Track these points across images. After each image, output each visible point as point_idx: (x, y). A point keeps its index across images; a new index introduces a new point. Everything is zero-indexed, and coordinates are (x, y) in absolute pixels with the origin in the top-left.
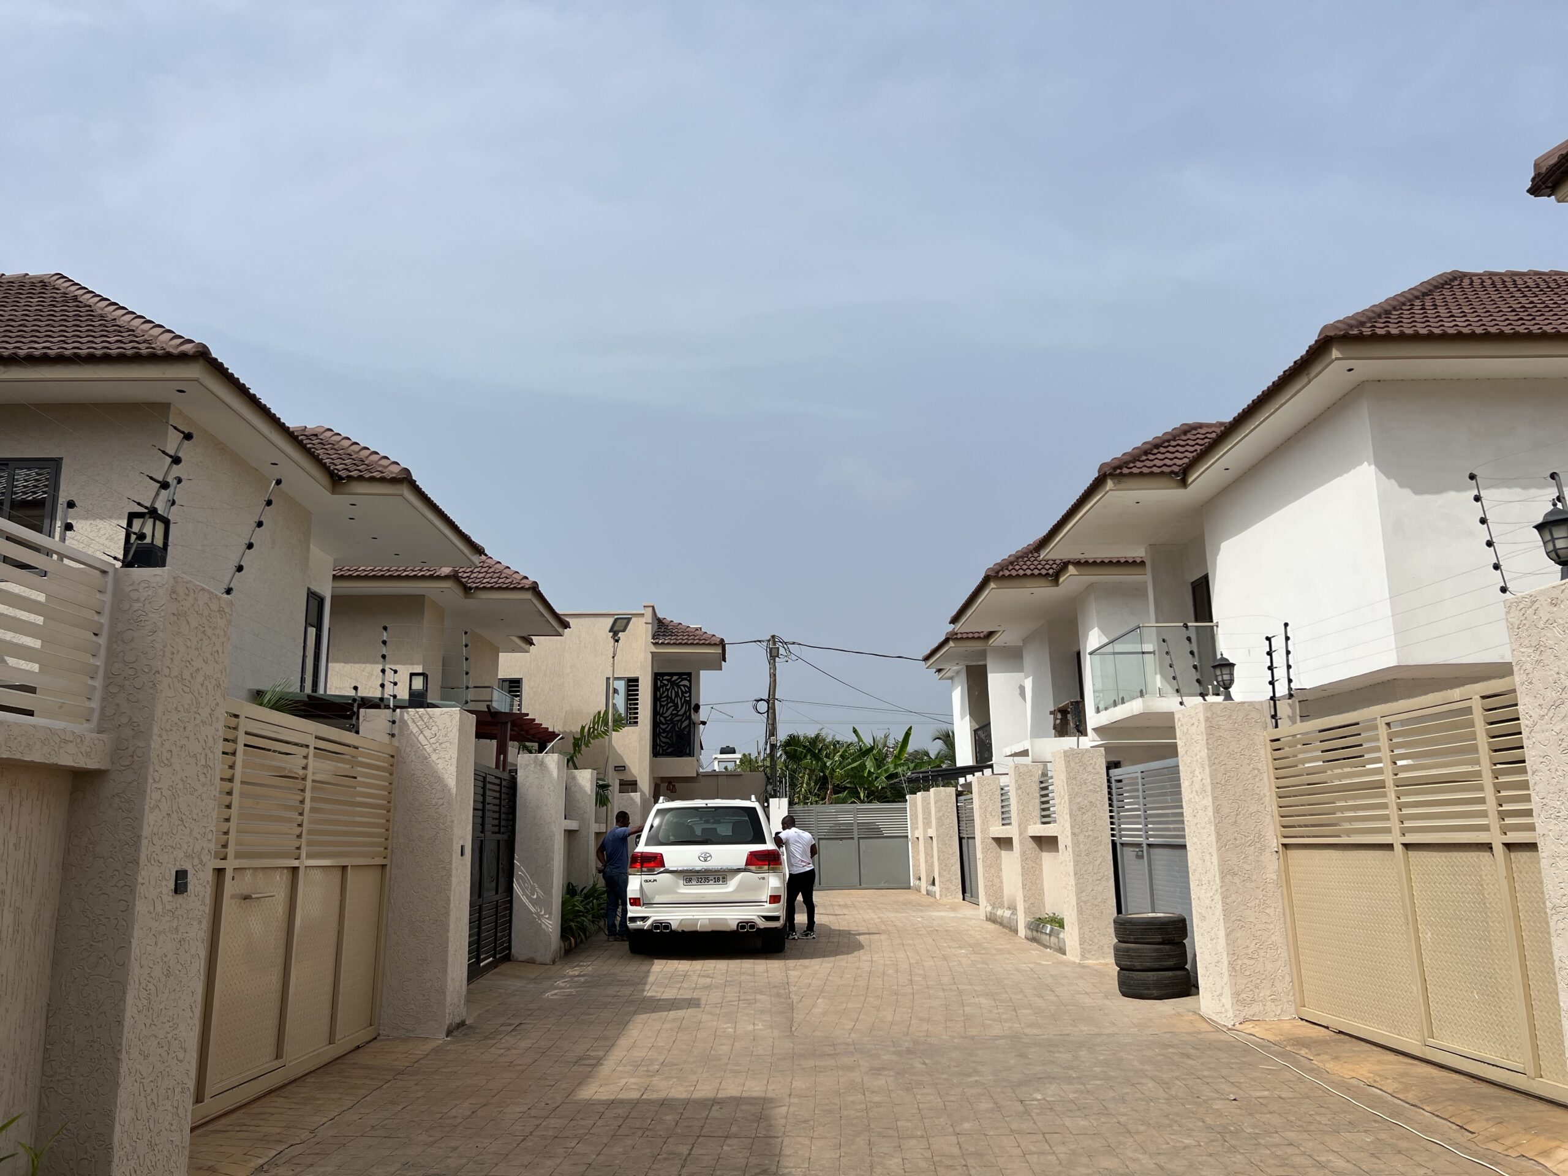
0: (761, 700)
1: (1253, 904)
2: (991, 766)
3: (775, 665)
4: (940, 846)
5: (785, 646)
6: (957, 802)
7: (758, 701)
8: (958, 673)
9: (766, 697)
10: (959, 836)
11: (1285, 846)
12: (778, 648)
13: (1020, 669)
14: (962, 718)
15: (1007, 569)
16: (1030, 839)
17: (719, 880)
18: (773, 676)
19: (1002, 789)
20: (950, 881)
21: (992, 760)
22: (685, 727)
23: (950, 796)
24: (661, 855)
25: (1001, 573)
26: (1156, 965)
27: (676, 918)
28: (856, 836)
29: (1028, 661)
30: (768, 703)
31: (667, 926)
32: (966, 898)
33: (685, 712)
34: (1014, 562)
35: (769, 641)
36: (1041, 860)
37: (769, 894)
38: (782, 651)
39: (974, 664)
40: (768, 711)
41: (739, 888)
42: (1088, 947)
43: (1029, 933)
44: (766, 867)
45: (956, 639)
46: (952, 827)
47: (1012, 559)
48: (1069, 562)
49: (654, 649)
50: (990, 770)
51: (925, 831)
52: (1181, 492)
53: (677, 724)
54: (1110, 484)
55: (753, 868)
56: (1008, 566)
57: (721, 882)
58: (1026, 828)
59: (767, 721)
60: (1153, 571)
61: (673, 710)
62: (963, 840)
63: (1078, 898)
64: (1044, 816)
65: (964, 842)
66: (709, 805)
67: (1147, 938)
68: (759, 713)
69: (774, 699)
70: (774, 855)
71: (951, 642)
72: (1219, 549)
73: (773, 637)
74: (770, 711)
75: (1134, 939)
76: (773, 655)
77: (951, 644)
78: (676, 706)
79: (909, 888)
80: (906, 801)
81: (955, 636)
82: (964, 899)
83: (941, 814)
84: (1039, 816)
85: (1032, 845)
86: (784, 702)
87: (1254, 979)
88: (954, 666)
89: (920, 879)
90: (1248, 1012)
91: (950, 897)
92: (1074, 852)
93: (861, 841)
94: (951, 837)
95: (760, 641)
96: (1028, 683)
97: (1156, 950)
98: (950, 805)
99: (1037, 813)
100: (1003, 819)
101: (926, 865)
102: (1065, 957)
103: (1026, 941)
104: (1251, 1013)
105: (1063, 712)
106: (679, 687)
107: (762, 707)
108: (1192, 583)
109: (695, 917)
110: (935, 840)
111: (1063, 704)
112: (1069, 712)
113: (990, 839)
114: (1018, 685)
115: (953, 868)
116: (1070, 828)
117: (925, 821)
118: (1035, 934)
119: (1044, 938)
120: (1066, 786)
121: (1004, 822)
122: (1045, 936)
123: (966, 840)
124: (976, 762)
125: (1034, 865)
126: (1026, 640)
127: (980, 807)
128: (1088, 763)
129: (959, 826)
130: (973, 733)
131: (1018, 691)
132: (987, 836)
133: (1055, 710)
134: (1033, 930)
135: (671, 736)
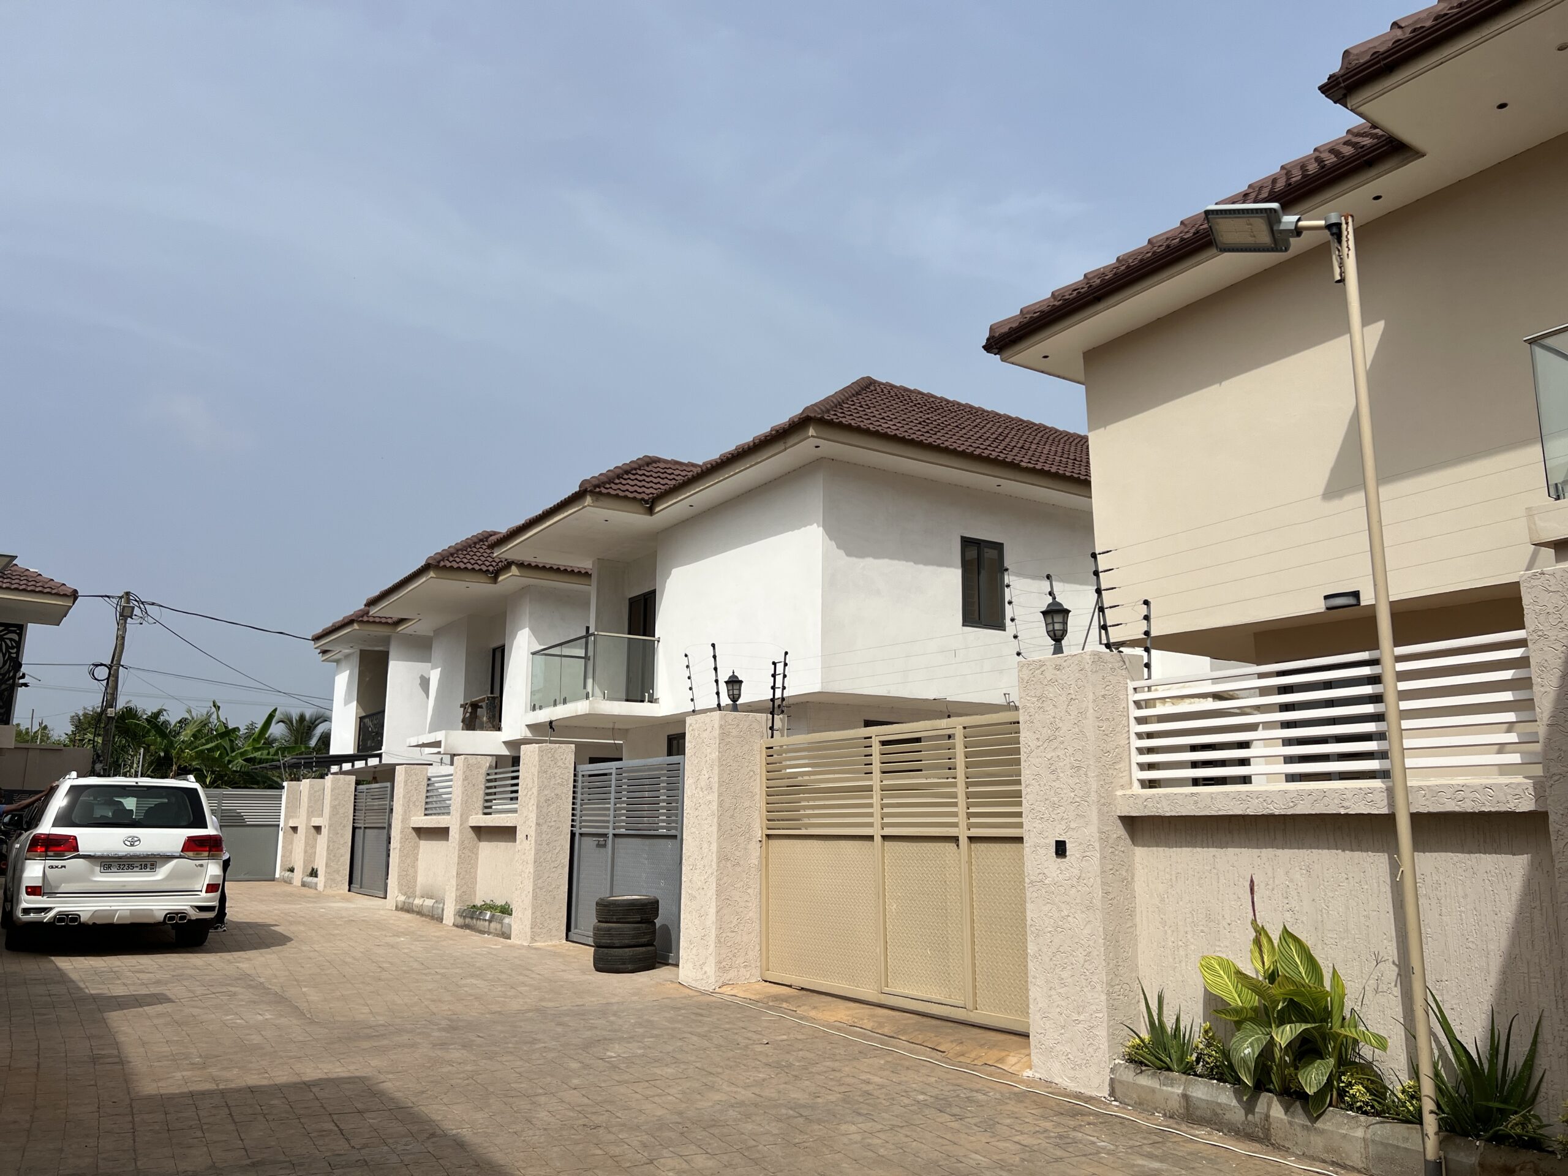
0: (102, 665)
1: (739, 886)
2: (380, 756)
3: (125, 626)
4: (331, 835)
5: (142, 606)
6: (355, 791)
7: (97, 665)
8: (347, 656)
9: (108, 662)
10: (353, 826)
11: (768, 836)
12: (133, 608)
13: (427, 659)
14: (346, 703)
15: (448, 560)
16: (470, 829)
17: (146, 866)
18: (121, 640)
19: (429, 779)
20: (338, 872)
21: (381, 749)
22: (6, 690)
23: (349, 784)
24: (75, 838)
25: (442, 564)
26: (633, 942)
27: (86, 909)
29: (437, 653)
30: (110, 669)
31: (76, 918)
32: (352, 888)
34: (454, 554)
35: (121, 598)
36: (478, 849)
37: (207, 882)
38: (137, 611)
39: (371, 649)
40: (108, 679)
41: (169, 877)
42: (539, 930)
43: (460, 921)
44: (206, 854)
45: (362, 621)
46: (346, 816)
47: (452, 550)
48: (513, 562)
50: (378, 759)
51: (309, 819)
52: (647, 518)
54: (588, 500)
55: (191, 854)
56: (448, 557)
57: (148, 870)
58: (467, 818)
59: (106, 689)
60: (598, 583)
62: (357, 830)
63: (535, 885)
64: (486, 807)
65: (359, 833)
66: (140, 784)
67: (628, 918)
68: (96, 679)
69: (119, 665)
70: (216, 840)
72: (670, 574)
73: (128, 594)
74: (111, 678)
75: (617, 919)
76: (125, 615)
77: (356, 626)
79: (273, 880)
80: (283, 788)
81: (361, 619)
82: (349, 891)
83: (337, 803)
84: (481, 807)
85: (472, 835)
86: (131, 670)
87: (733, 949)
88: (348, 649)
89: (292, 870)
90: (726, 977)
91: (335, 889)
92: (536, 841)
94: (344, 826)
95: (108, 597)
96: (435, 676)
97: (634, 929)
99: (479, 804)
100: (426, 809)
101: (305, 856)
102: (509, 941)
103: (455, 928)
104: (728, 978)
105: (475, 706)
106: (3, 640)
107: (102, 673)
108: (630, 599)
109: (113, 908)
110: (324, 831)
111: (478, 699)
112: (481, 707)
113: (411, 829)
114: (420, 675)
115: (342, 859)
116: (535, 819)
117: (310, 810)
118: (468, 920)
119: (481, 924)
120: (536, 779)
121: (427, 812)
122: (482, 922)
123: (362, 831)
124: (358, 750)
125: (470, 854)
126: (439, 632)
127: (404, 797)
128: (559, 758)
129: (354, 816)
130: (359, 720)
131: (419, 681)
132: (407, 826)
133: (467, 704)
134: (465, 917)
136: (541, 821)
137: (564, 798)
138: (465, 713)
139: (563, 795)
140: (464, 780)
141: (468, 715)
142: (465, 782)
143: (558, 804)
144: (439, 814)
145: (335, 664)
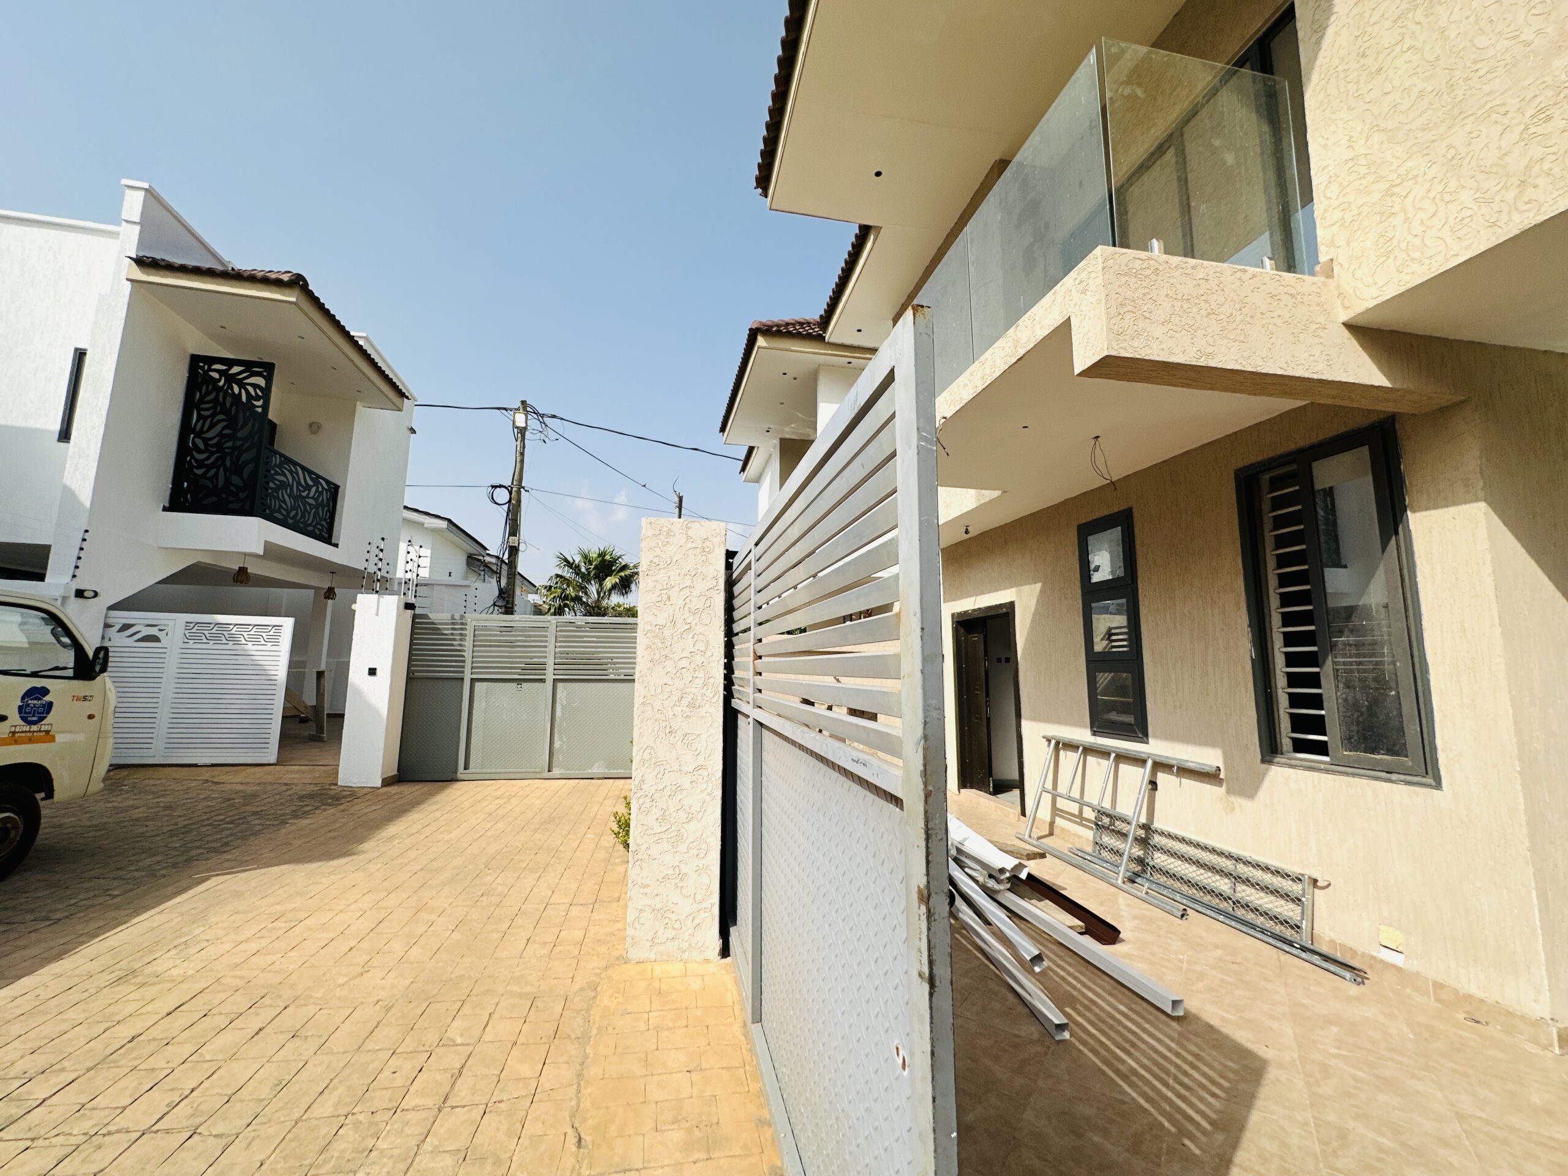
0: (500, 486)
3: (523, 444)
7: (494, 487)
9: (508, 483)
28: (550, 676)
30: (510, 493)
40: (510, 501)
59: (508, 515)
68: (496, 503)
69: (520, 486)
74: (513, 502)
78: (232, 420)
82: (723, 951)
86: (534, 493)
93: (560, 685)
95: (505, 409)
107: (502, 496)
135: (216, 475)
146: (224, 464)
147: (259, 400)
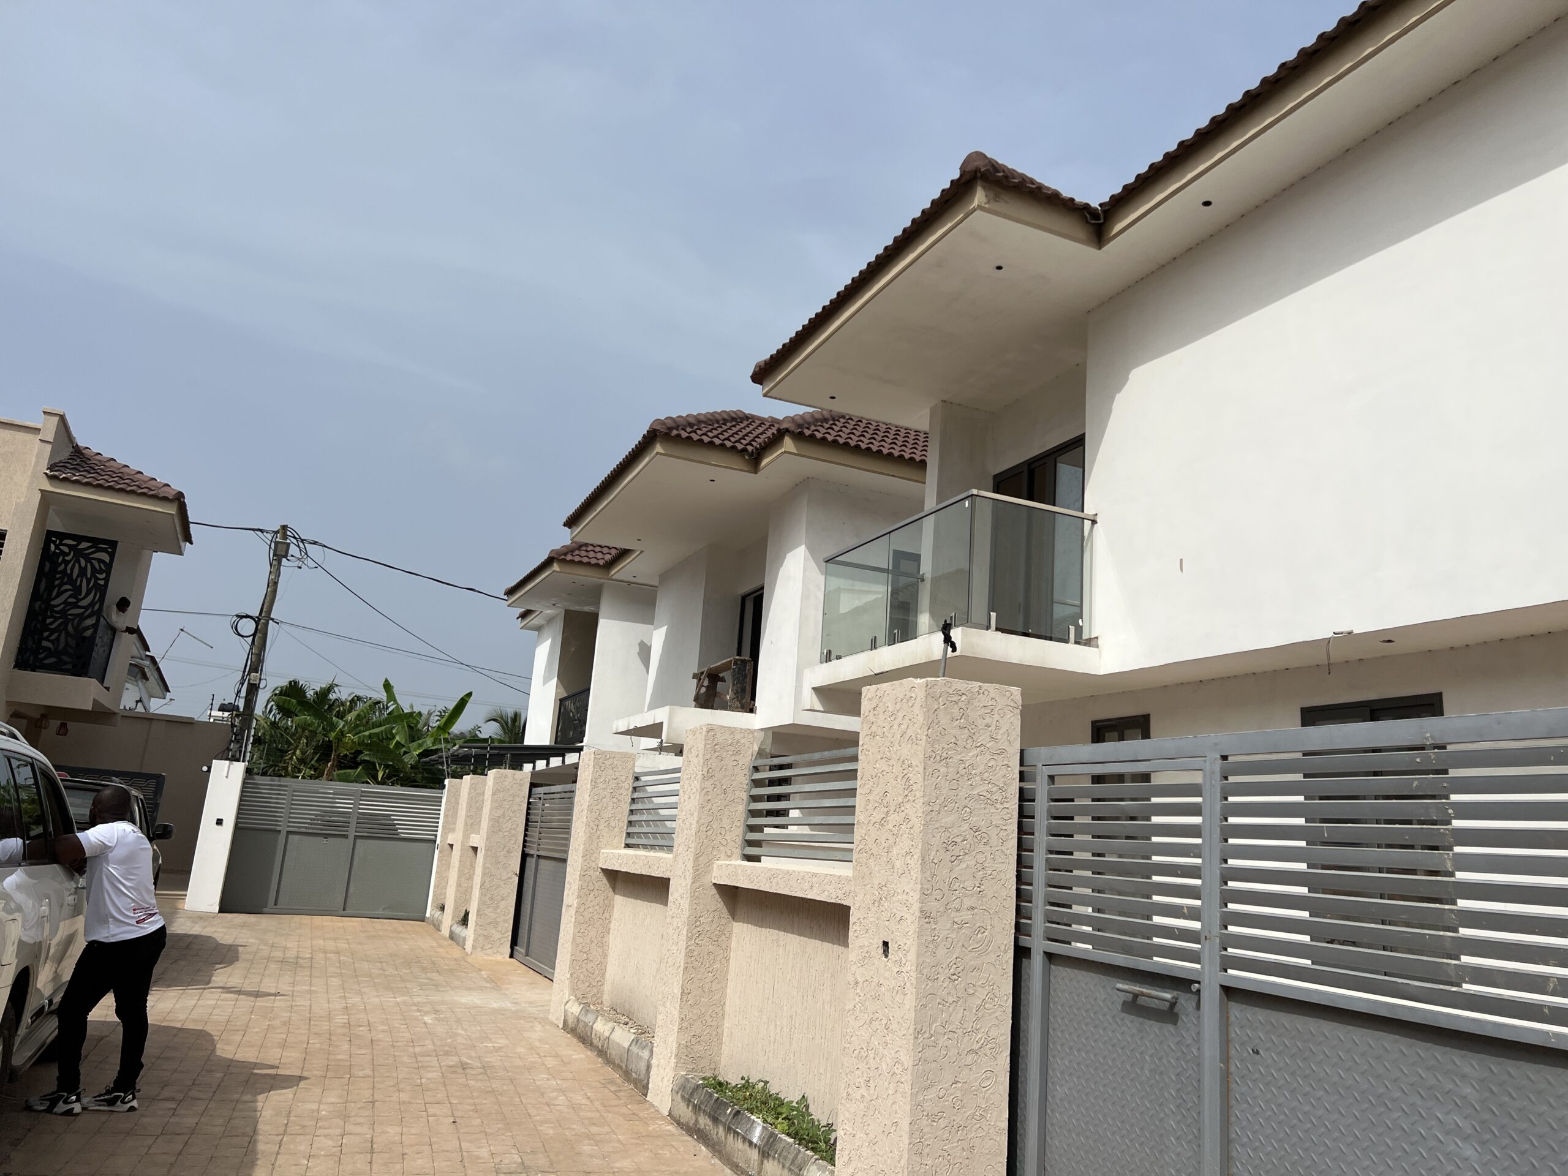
0: (247, 616)
2: (580, 750)
3: (279, 569)
4: (488, 865)
5: (301, 545)
6: (530, 796)
7: (241, 617)
8: (550, 620)
9: (256, 614)
10: (523, 851)
12: (288, 544)
13: (648, 617)
14: (546, 681)
15: (684, 429)
16: (714, 891)
18: (273, 586)
19: (637, 779)
20: (495, 924)
21: (582, 742)
22: (87, 628)
23: (521, 785)
25: (674, 435)
28: (352, 833)
29: (663, 606)
30: (257, 623)
32: (515, 952)
33: (92, 604)
34: (694, 425)
35: (276, 532)
36: (729, 938)
38: (293, 550)
39: (577, 608)
40: (254, 635)
43: (686, 1113)
45: (564, 560)
46: (513, 835)
48: (787, 429)
49: (47, 486)
50: (578, 753)
51: (466, 836)
52: (1094, 250)
53: (73, 620)
54: (978, 198)
56: (685, 426)
58: (709, 863)
59: (251, 649)
60: (941, 443)
61: (70, 597)
62: (528, 859)
64: (750, 843)
65: (531, 863)
68: (239, 635)
69: (269, 618)
71: (555, 564)
73: (285, 528)
74: (258, 635)
76: (279, 554)
77: (557, 568)
78: (77, 590)
79: (423, 920)
80: (444, 787)
81: (563, 557)
82: (511, 956)
83: (500, 812)
84: (739, 841)
85: (716, 903)
86: (283, 625)
88: (548, 607)
89: (442, 908)
91: (489, 951)
92: (920, 968)
93: (359, 841)
94: (509, 852)
95: (262, 531)
96: (658, 638)
98: (517, 800)
99: (736, 833)
100: (628, 834)
101: (457, 891)
103: (672, 1128)
105: (714, 677)
106: (88, 560)
107: (248, 627)
108: (995, 476)
110: (481, 854)
111: (719, 664)
112: (723, 680)
113: (599, 870)
114: (639, 641)
115: (502, 904)
116: (914, 897)
117: (470, 821)
118: (704, 1122)
119: (735, 1145)
120: (917, 777)
121: (630, 841)
122: (739, 1144)
123: (534, 860)
124: (556, 743)
125: (712, 949)
126: (665, 577)
127: (590, 810)
128: (980, 723)
129: (525, 835)
130: (559, 702)
131: (637, 649)
132: (593, 865)
133: (702, 673)
134: (697, 1109)
135: (58, 639)
136: (933, 906)
137: (994, 841)
138: (699, 686)
139: (993, 832)
140: (705, 778)
141: (703, 690)
142: (709, 784)
143: (981, 858)
144: (652, 847)
145: (537, 632)
146: (66, 629)
147: (102, 574)
